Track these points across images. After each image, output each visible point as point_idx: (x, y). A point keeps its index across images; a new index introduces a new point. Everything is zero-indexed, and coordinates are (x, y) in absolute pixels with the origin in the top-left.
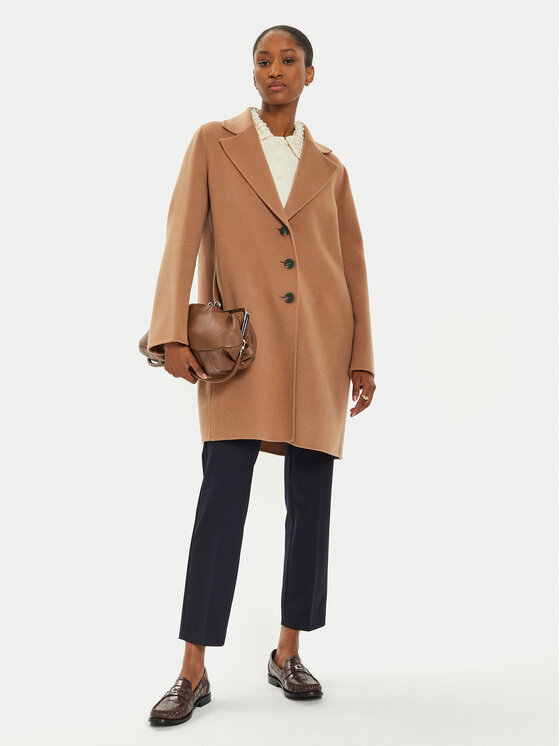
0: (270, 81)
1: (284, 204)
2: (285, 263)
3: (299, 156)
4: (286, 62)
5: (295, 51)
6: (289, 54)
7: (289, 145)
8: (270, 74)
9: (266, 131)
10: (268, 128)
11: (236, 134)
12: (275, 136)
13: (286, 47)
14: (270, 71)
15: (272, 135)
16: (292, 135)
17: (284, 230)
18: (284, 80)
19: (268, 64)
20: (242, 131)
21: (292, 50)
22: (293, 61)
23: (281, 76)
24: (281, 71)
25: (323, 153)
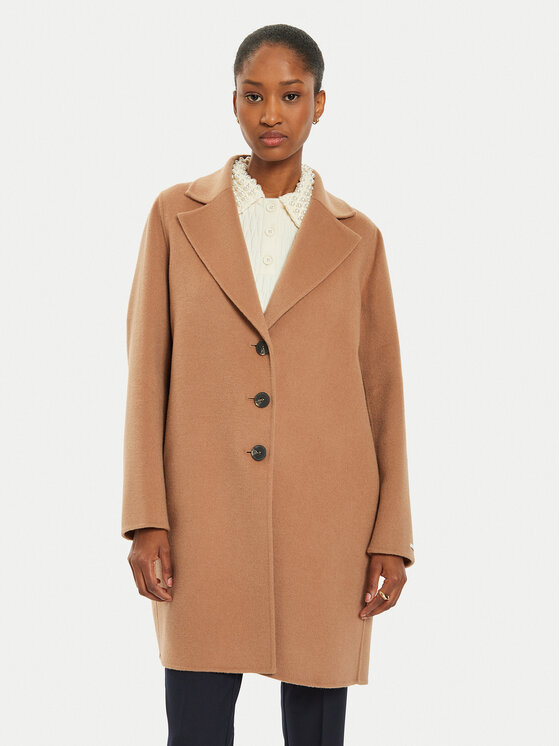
0: (264, 130)
1: (264, 305)
2: (256, 399)
3: (299, 223)
4: (287, 99)
5: (301, 82)
6: (293, 88)
7: (285, 208)
8: (263, 120)
9: (256, 191)
10: (259, 186)
11: (204, 204)
12: (267, 197)
13: (288, 77)
14: (263, 115)
15: (264, 196)
16: (294, 191)
17: (262, 347)
18: (284, 129)
19: (259, 99)
20: (213, 197)
21: (297, 81)
22: (298, 96)
23: (279, 123)
24: (280, 115)
25: (339, 219)
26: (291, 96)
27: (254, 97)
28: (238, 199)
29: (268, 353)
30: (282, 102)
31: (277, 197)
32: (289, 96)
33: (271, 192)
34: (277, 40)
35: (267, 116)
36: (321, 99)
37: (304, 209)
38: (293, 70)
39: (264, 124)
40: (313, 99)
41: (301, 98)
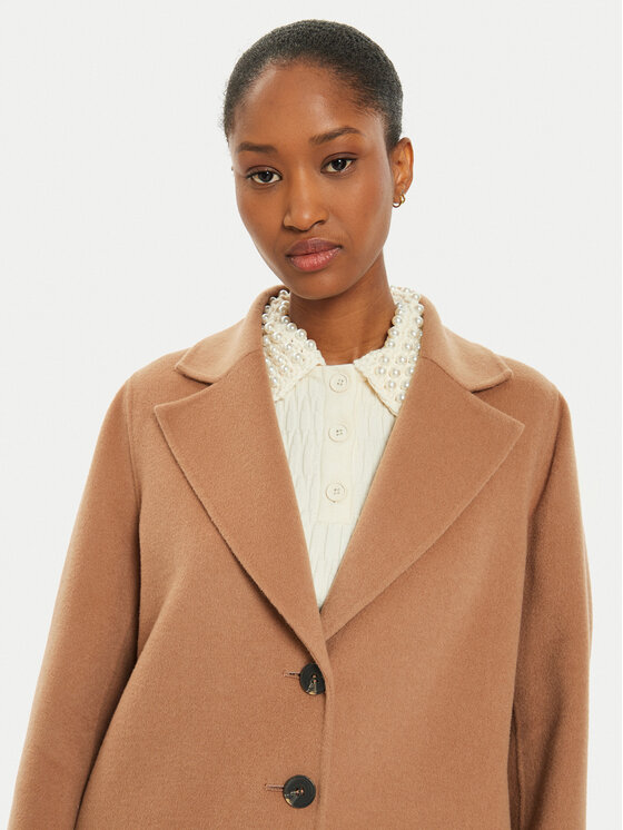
0: (292, 241)
4: (331, 169)
5: (356, 131)
6: (340, 145)
7: (367, 382)
8: (288, 221)
9: (306, 353)
10: (312, 344)
11: (209, 384)
12: (329, 361)
13: (327, 125)
14: (288, 211)
15: (322, 361)
16: (383, 346)
17: (311, 677)
18: (333, 231)
19: (275, 178)
20: (224, 371)
21: (346, 130)
22: (353, 160)
23: (321, 222)
24: (320, 206)
25: (475, 392)
26: (339, 163)
27: (265, 176)
28: (273, 372)
29: (321, 689)
30: (322, 179)
31: (351, 362)
32: (335, 163)
33: (337, 350)
34: (295, 53)
35: (295, 212)
36: (402, 155)
37: (405, 379)
38: (335, 109)
39: (291, 229)
40: (386, 160)
41: (360, 163)
